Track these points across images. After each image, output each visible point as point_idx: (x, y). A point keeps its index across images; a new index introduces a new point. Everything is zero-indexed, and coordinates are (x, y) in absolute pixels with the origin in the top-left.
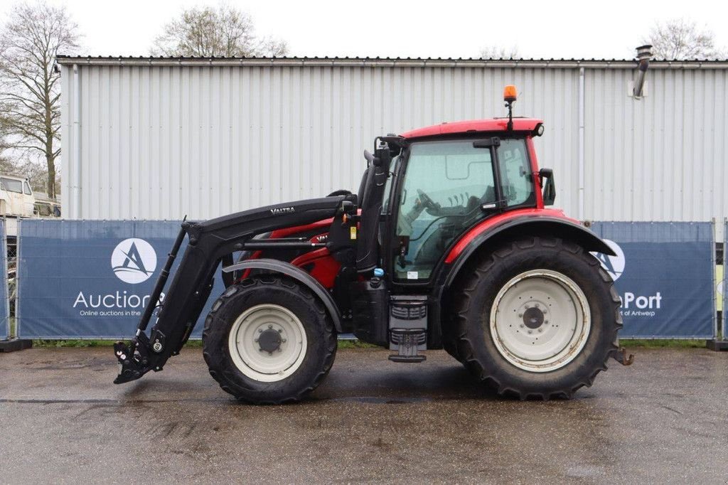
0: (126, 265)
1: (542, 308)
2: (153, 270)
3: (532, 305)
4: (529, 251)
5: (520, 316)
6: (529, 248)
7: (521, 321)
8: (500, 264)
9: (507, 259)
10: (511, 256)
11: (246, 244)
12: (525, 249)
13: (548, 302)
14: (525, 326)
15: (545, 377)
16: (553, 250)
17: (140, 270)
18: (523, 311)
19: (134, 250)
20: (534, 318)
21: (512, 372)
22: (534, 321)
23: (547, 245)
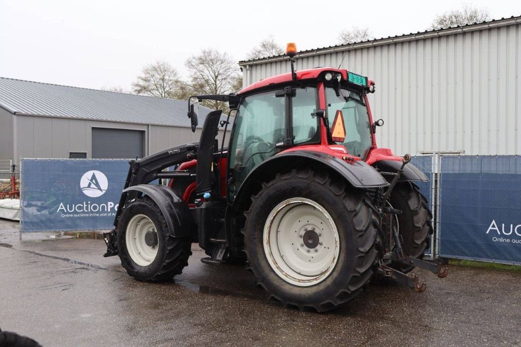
0: (89, 186)
1: (317, 231)
2: (106, 189)
3: (310, 228)
4: (287, 181)
5: (301, 237)
6: (287, 179)
7: (301, 241)
8: (267, 192)
9: (272, 187)
10: (275, 186)
11: (158, 175)
12: (285, 179)
13: (321, 226)
14: (305, 245)
15: (301, 290)
16: (305, 181)
17: (99, 189)
18: (303, 233)
19: (94, 177)
20: (311, 239)
21: (276, 282)
22: (310, 242)
23: (300, 176)
